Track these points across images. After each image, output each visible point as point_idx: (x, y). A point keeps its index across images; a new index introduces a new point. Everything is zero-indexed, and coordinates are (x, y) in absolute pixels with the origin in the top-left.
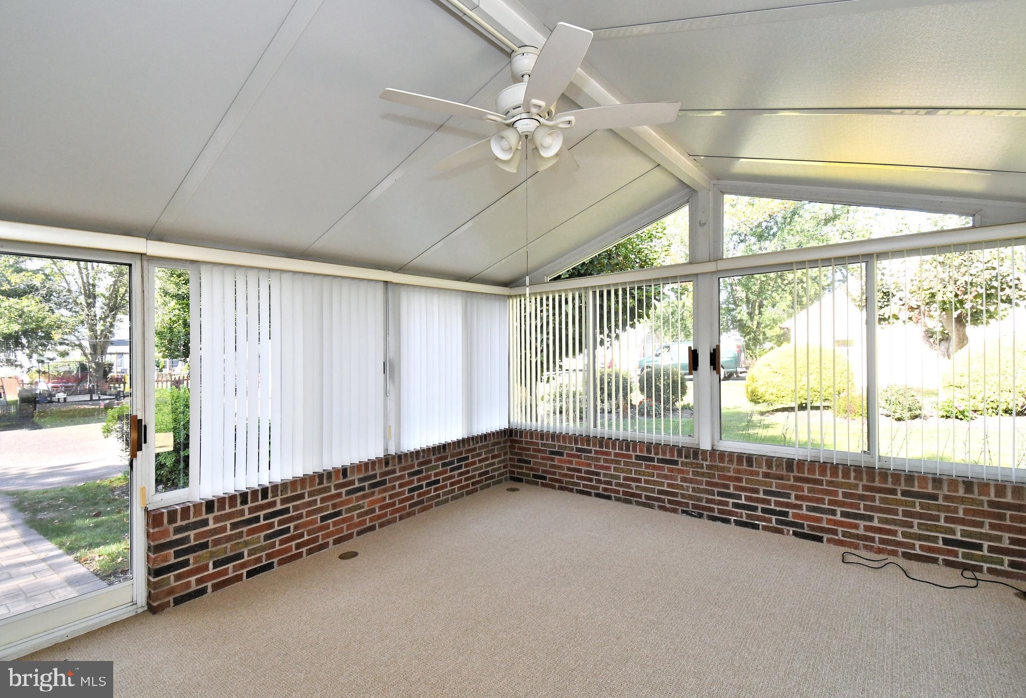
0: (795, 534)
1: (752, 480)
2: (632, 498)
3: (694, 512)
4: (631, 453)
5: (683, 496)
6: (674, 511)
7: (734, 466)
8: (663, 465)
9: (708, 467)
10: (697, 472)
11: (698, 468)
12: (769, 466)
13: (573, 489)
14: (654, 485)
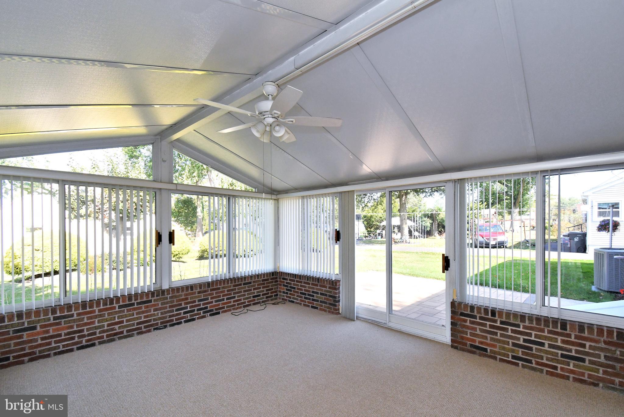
0: (211, 315)
1: (193, 297)
2: (114, 337)
3: (161, 326)
4: (115, 305)
5: (154, 320)
6: (149, 331)
7: (185, 292)
8: (141, 306)
9: (171, 298)
10: (164, 302)
11: (164, 300)
12: (200, 288)
13: (50, 354)
14: (134, 321)
